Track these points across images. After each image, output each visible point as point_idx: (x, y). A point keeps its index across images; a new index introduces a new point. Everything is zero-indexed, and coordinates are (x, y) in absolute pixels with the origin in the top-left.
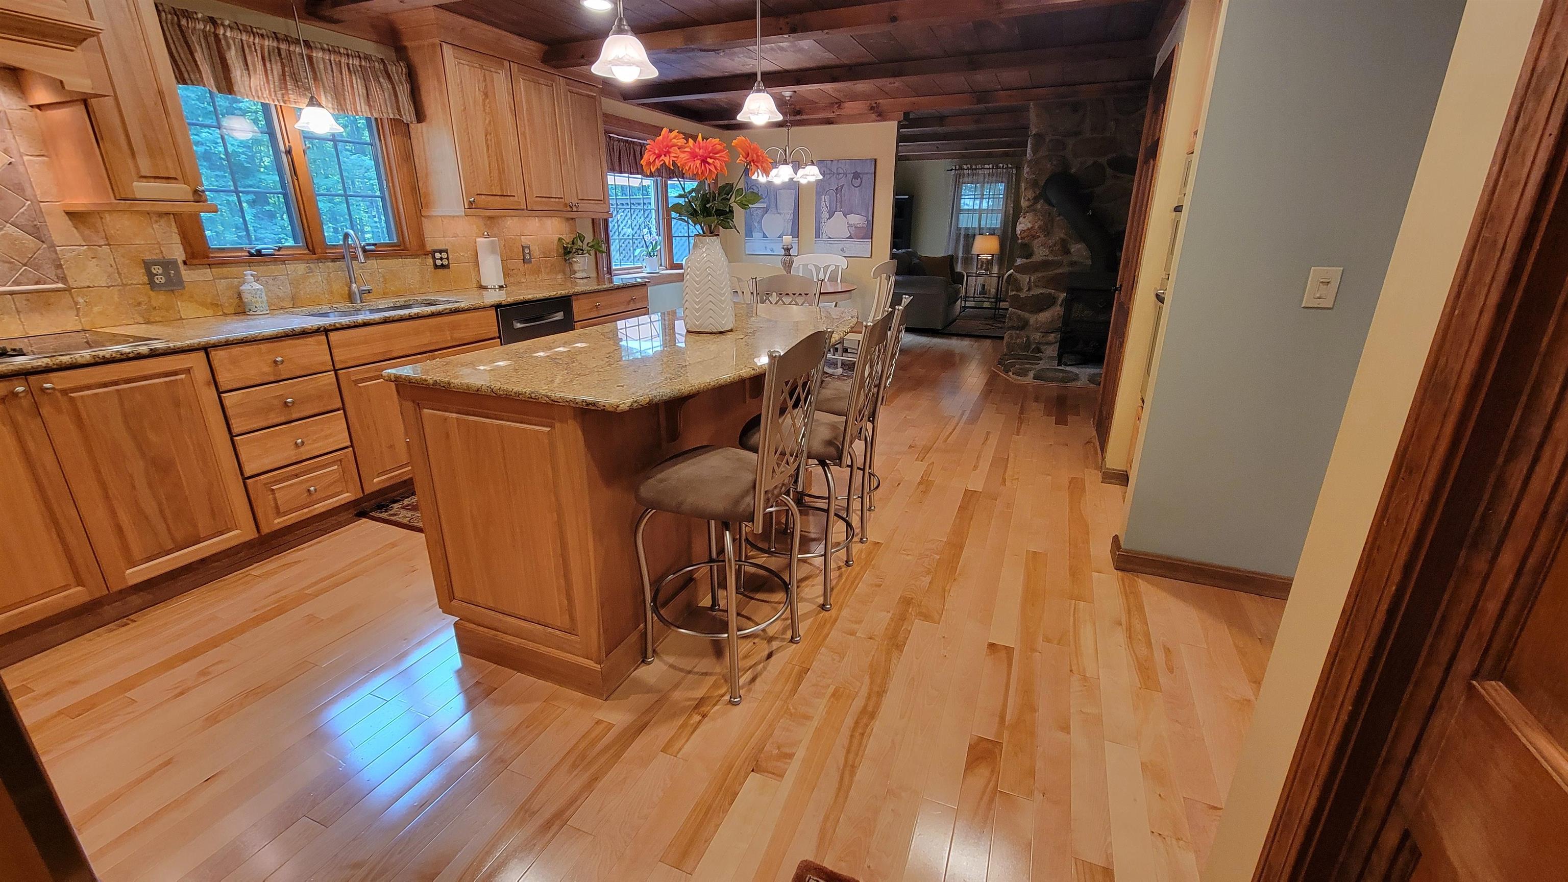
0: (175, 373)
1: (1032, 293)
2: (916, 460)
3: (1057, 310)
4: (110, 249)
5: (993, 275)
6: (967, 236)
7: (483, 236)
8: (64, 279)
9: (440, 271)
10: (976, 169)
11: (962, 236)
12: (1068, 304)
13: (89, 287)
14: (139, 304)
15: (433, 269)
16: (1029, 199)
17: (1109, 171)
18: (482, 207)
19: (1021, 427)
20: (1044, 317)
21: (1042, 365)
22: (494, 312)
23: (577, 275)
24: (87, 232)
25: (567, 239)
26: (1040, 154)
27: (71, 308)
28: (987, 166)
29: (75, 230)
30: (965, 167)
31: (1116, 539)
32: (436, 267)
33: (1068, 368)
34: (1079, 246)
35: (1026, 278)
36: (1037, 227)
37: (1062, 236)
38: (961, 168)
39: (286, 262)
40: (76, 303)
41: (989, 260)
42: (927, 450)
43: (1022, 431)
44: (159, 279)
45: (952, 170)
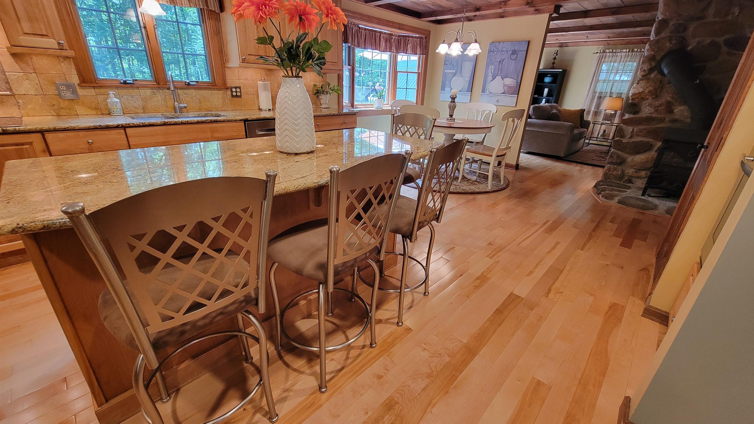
0: (23, 144)
1: (633, 140)
2: (487, 257)
3: (652, 154)
4: (36, 75)
5: (614, 124)
6: (600, 98)
7: (261, 80)
8: (10, 89)
9: (235, 99)
10: (615, 52)
11: (596, 97)
12: (661, 151)
13: (25, 95)
14: (54, 105)
15: (231, 98)
16: (645, 70)
17: (724, 49)
18: (252, 62)
19: (588, 243)
20: (640, 158)
21: (629, 193)
22: (243, 124)
23: (322, 106)
24: (23, 65)
25: (319, 85)
26: (663, 35)
27: (16, 105)
28: (625, 50)
29: (16, 64)
30: (608, 51)
31: (627, 400)
32: (233, 96)
33: (650, 199)
34: (682, 108)
35: (630, 129)
36: (647, 91)
37: (669, 99)
38: (604, 52)
39: (139, 88)
40: (18, 103)
41: (612, 114)
42: (500, 249)
43: (588, 246)
44: (64, 93)
45: (597, 53)
